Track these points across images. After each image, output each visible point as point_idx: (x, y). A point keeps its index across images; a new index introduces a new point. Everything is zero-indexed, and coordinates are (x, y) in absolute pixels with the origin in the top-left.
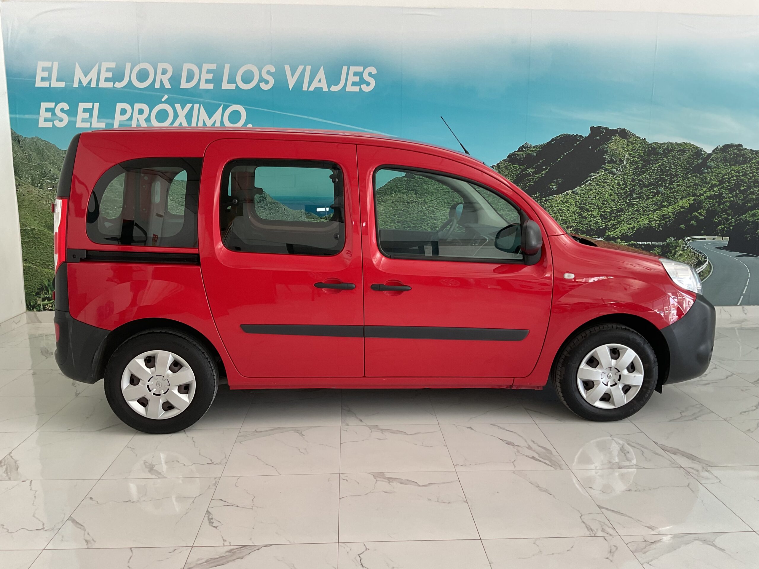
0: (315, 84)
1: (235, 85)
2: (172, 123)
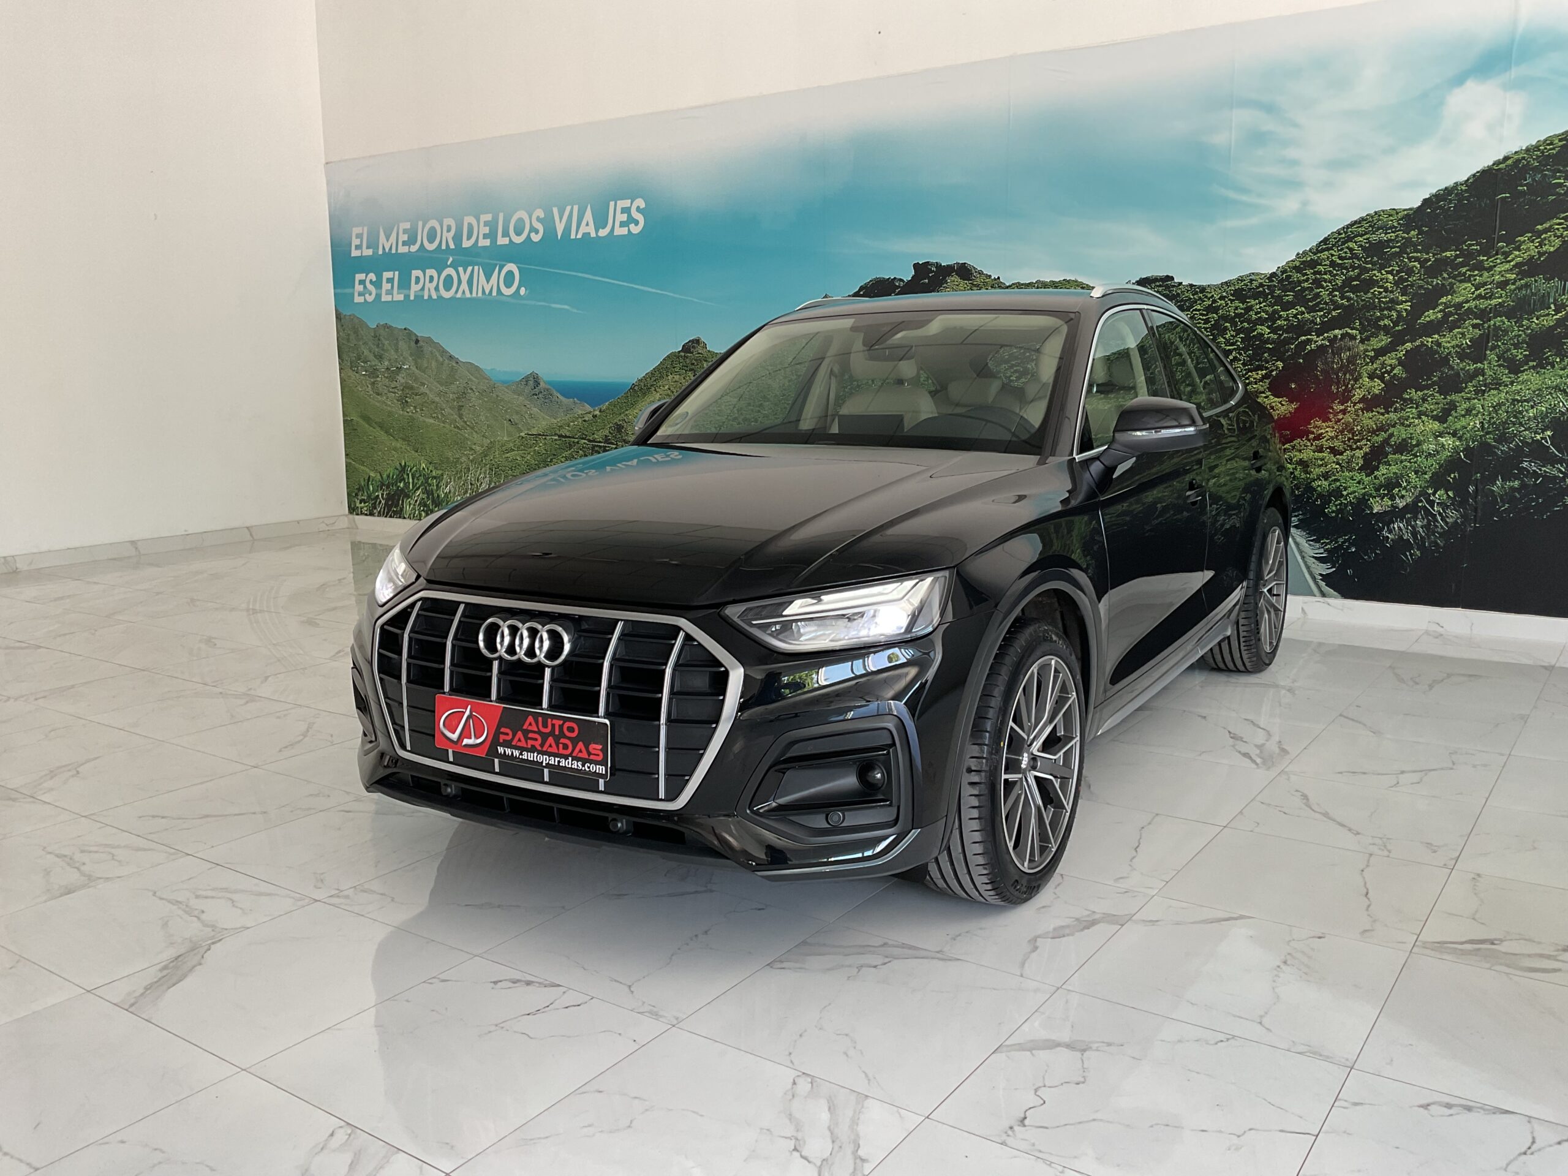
0: (583, 229)
1: (508, 239)
2: (457, 292)
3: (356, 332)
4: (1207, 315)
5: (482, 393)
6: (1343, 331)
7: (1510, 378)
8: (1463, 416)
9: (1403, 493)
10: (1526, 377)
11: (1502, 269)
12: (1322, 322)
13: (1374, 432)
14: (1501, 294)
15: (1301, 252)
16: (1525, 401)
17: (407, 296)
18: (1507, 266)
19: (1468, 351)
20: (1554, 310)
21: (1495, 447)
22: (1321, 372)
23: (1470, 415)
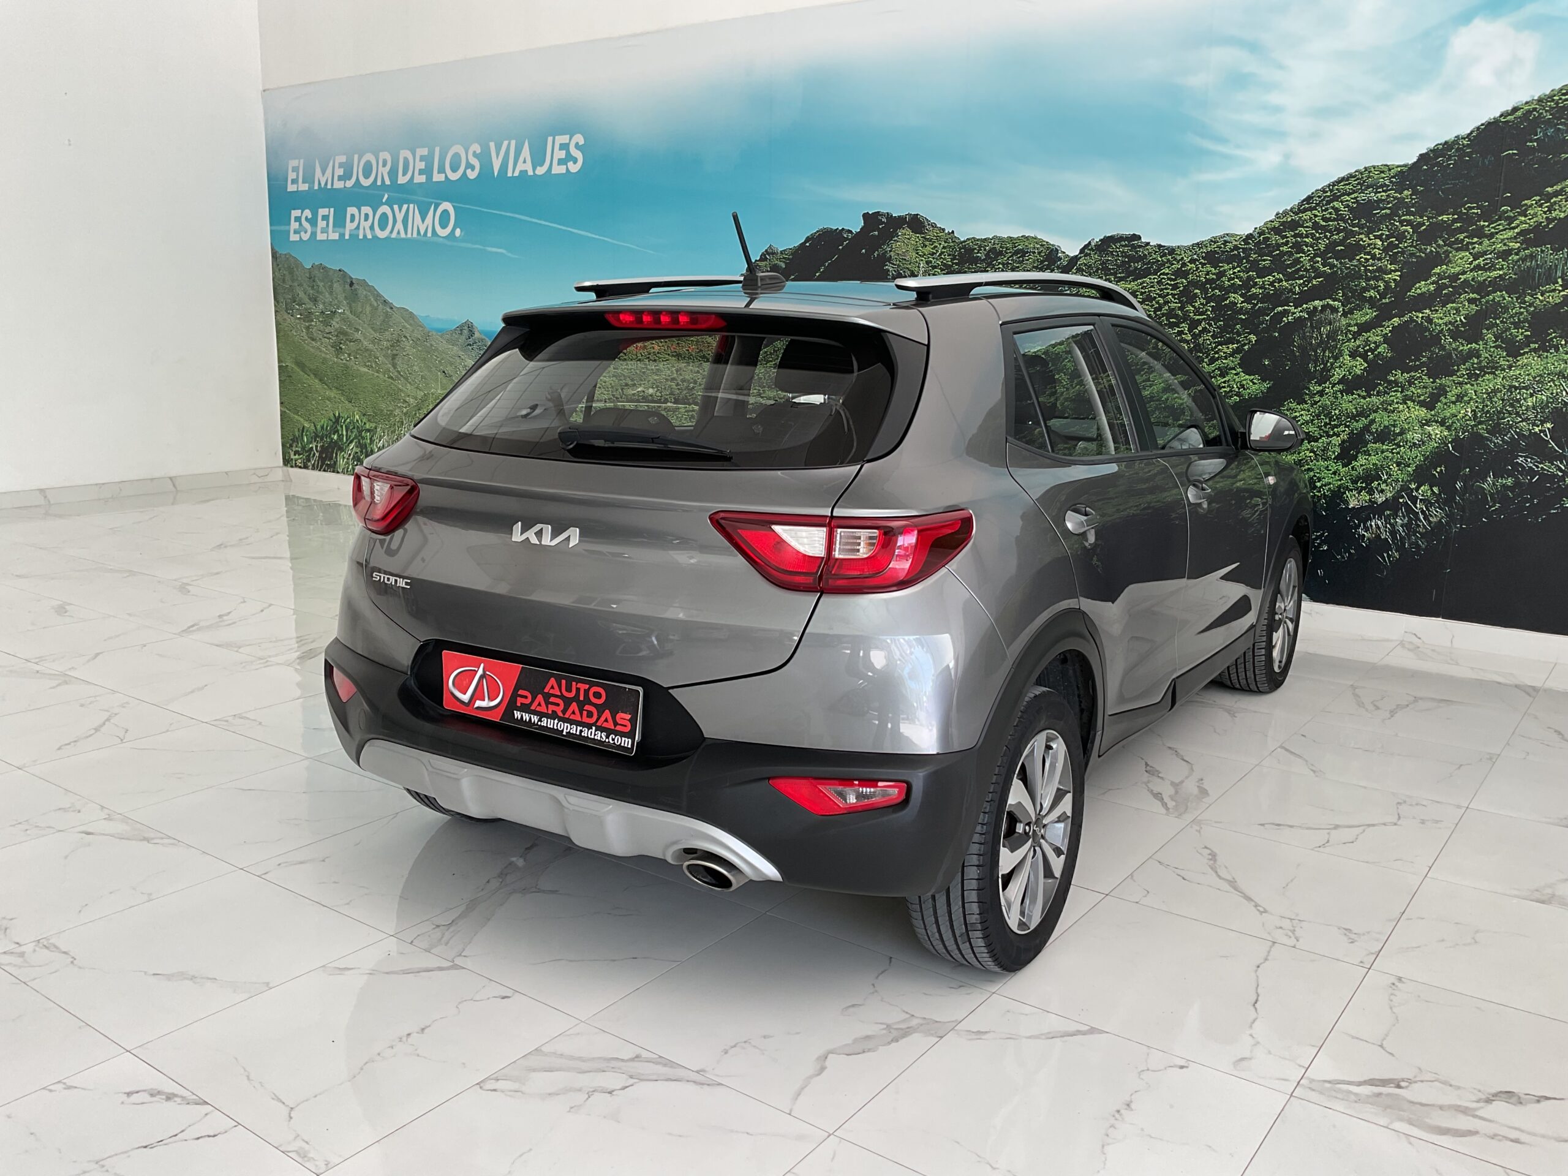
0: (520, 166)
1: (444, 175)
2: (391, 232)
3: (291, 273)
4: (1175, 280)
5: (416, 341)
6: (1325, 302)
7: (1508, 361)
8: (1454, 403)
9: (1383, 486)
10: (1526, 361)
11: (1505, 237)
12: (1302, 291)
13: (1354, 417)
14: (1502, 265)
15: (1281, 212)
16: (1524, 388)
17: (342, 235)
18: (1510, 234)
19: (1463, 329)
20: (1561, 285)
21: (1487, 439)
22: (1298, 347)
23: (1461, 402)
